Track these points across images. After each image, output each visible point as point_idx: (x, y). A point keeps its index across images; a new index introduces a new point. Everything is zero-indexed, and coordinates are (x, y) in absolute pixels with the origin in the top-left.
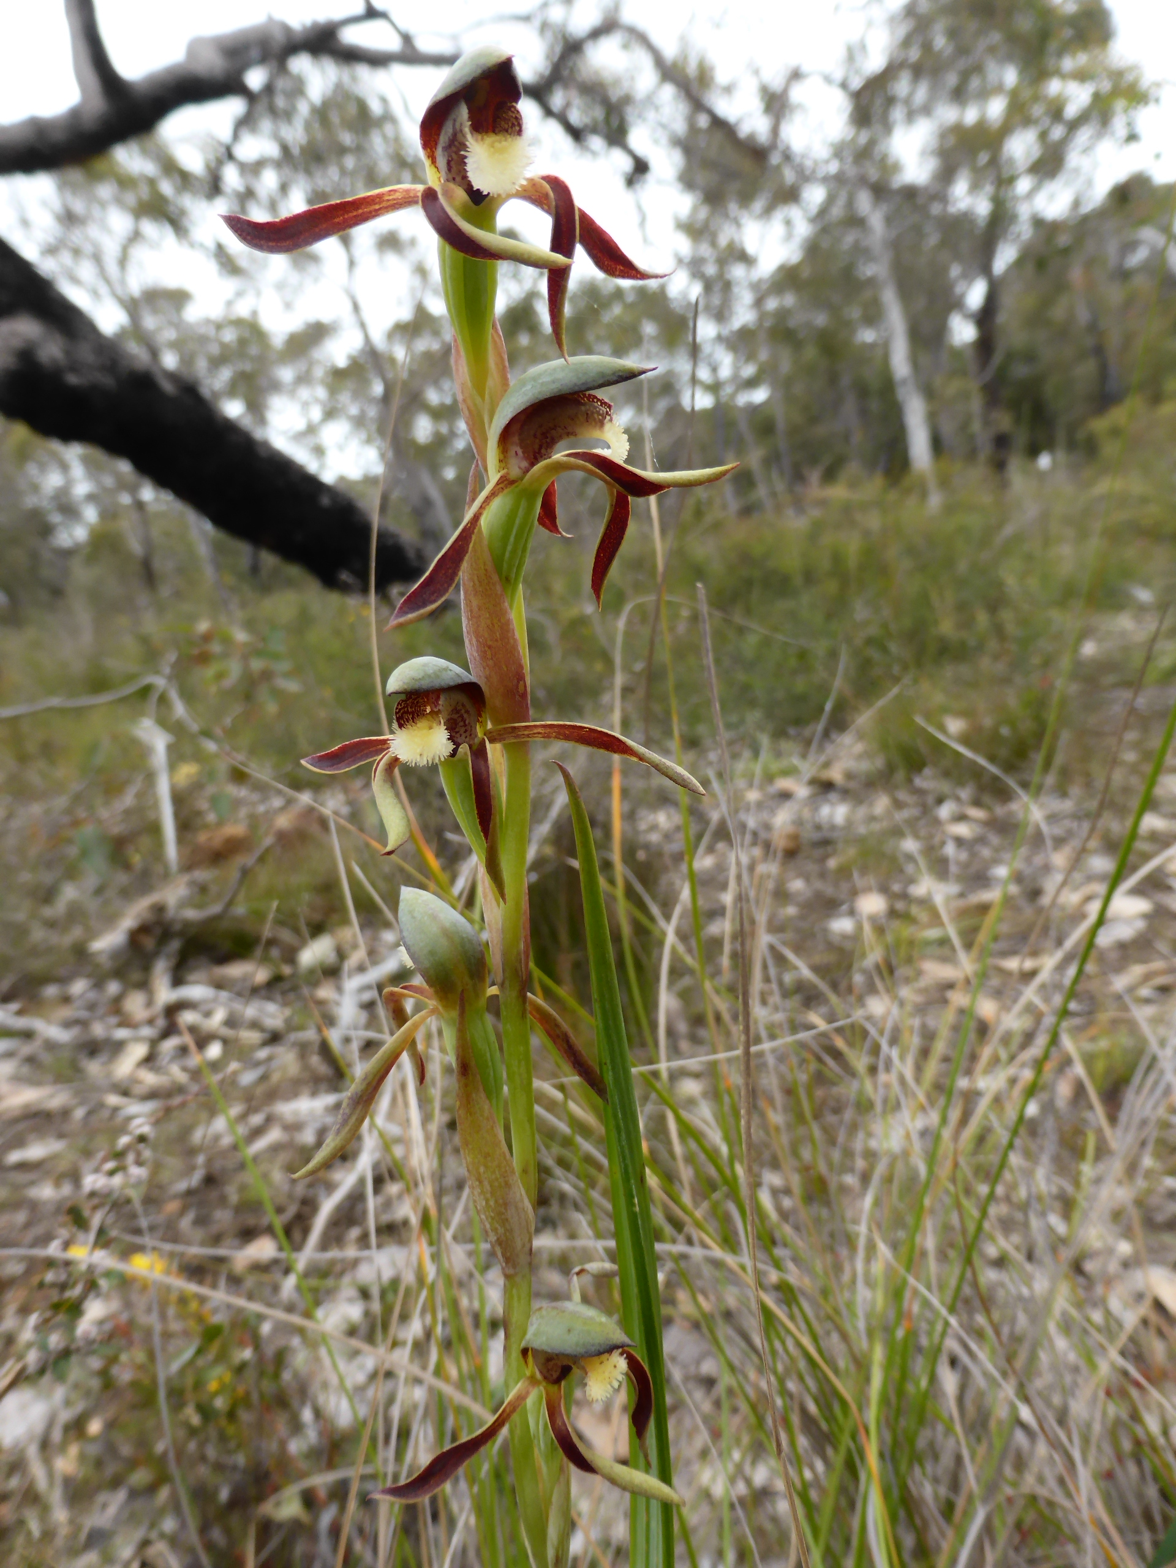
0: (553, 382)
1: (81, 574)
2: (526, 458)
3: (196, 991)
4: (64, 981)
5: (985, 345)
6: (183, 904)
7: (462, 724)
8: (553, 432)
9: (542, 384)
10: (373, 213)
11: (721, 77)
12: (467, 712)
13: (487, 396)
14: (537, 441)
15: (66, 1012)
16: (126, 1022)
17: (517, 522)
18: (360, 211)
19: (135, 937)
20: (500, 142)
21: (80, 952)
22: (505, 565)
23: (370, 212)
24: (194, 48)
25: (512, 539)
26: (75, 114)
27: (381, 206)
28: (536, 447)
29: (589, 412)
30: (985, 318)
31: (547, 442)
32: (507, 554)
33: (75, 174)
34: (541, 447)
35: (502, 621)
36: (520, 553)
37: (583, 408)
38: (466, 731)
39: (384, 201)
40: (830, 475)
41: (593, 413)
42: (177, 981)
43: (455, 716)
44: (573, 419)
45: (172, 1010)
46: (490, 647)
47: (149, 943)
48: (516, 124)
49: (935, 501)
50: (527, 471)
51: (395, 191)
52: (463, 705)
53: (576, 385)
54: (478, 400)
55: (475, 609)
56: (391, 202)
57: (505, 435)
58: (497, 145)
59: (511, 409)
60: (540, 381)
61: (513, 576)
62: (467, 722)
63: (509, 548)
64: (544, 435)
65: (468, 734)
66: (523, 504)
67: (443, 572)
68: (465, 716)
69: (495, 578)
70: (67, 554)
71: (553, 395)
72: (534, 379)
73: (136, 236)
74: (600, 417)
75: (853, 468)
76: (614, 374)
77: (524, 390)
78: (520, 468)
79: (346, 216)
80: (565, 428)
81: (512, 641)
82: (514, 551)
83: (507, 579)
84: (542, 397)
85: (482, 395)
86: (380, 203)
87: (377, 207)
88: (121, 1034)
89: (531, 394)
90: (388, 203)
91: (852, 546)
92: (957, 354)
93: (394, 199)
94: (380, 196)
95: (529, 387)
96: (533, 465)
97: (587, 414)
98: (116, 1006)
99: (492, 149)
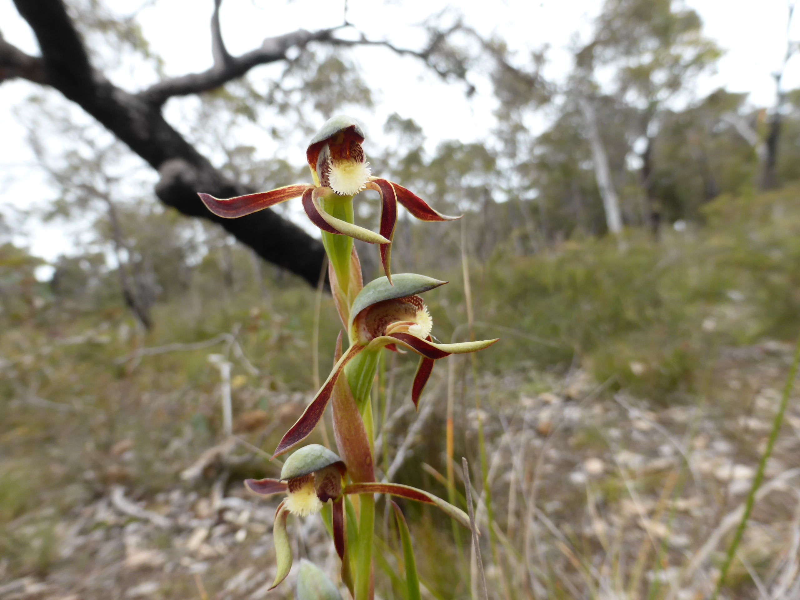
0: (386, 291)
1: (198, 279)
2: (370, 331)
3: (234, 502)
4: (169, 491)
5: (646, 170)
6: (232, 453)
7: (330, 485)
8: (386, 318)
9: (379, 292)
10: (280, 199)
11: (511, 47)
12: (334, 477)
13: (349, 293)
14: (376, 323)
15: (167, 510)
16: (197, 516)
17: (365, 368)
18: (273, 198)
19: (207, 470)
20: (349, 167)
21: (177, 477)
22: (358, 392)
23: (278, 198)
24: (266, 41)
25: (362, 378)
26: (209, 73)
27: (285, 195)
28: (376, 326)
29: (407, 308)
30: (646, 156)
31: (382, 323)
32: (359, 386)
33: (207, 97)
34: (378, 326)
35: (356, 425)
36: (367, 384)
37: (403, 306)
38: (333, 489)
39: (286, 192)
40: (568, 236)
41: (409, 309)
42: (226, 495)
43: (326, 481)
44: (397, 312)
45: (222, 512)
46: (348, 440)
47: (212, 473)
48: (360, 154)
49: (623, 247)
50: (371, 339)
51: (292, 187)
52: (331, 474)
53: (398, 293)
54: (344, 295)
55: (339, 418)
56: (290, 193)
57: (358, 318)
58: (347, 169)
59: (360, 306)
60: (378, 290)
61: (363, 397)
62: (334, 483)
63: (360, 382)
64: (381, 320)
65: (334, 490)
66: (368, 358)
67: (313, 412)
68: (333, 480)
69: (352, 400)
70: (190, 269)
71: (384, 299)
72: (375, 288)
73: (233, 123)
74: (414, 311)
75: (580, 230)
76: (422, 286)
77: (368, 294)
78: (366, 337)
79: (265, 200)
80: (393, 316)
81: (362, 435)
82: (363, 384)
83: (359, 400)
84: (378, 300)
85: (346, 292)
86: (284, 193)
87: (282, 195)
88: (194, 523)
89: (372, 298)
90: (289, 194)
91: (580, 272)
92: (631, 175)
93: (292, 192)
94: (284, 190)
95: (371, 293)
96: (374, 337)
97: (406, 309)
98: (193, 508)
99: (344, 172)
